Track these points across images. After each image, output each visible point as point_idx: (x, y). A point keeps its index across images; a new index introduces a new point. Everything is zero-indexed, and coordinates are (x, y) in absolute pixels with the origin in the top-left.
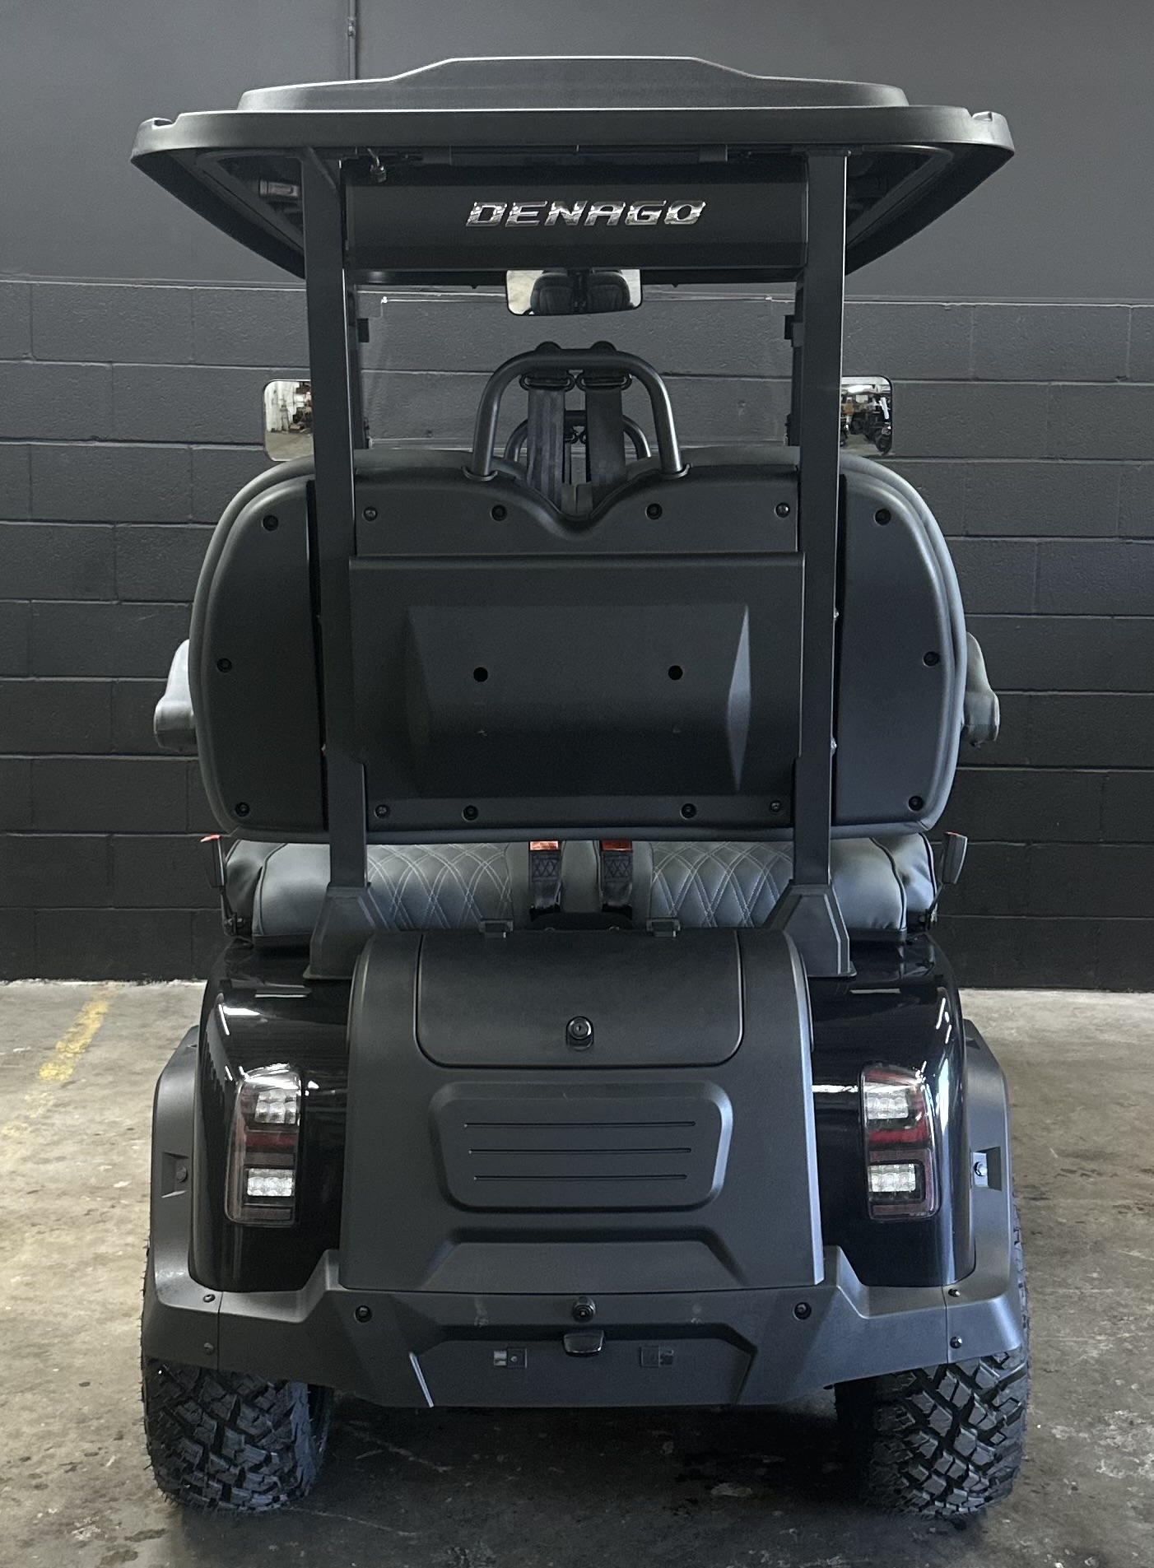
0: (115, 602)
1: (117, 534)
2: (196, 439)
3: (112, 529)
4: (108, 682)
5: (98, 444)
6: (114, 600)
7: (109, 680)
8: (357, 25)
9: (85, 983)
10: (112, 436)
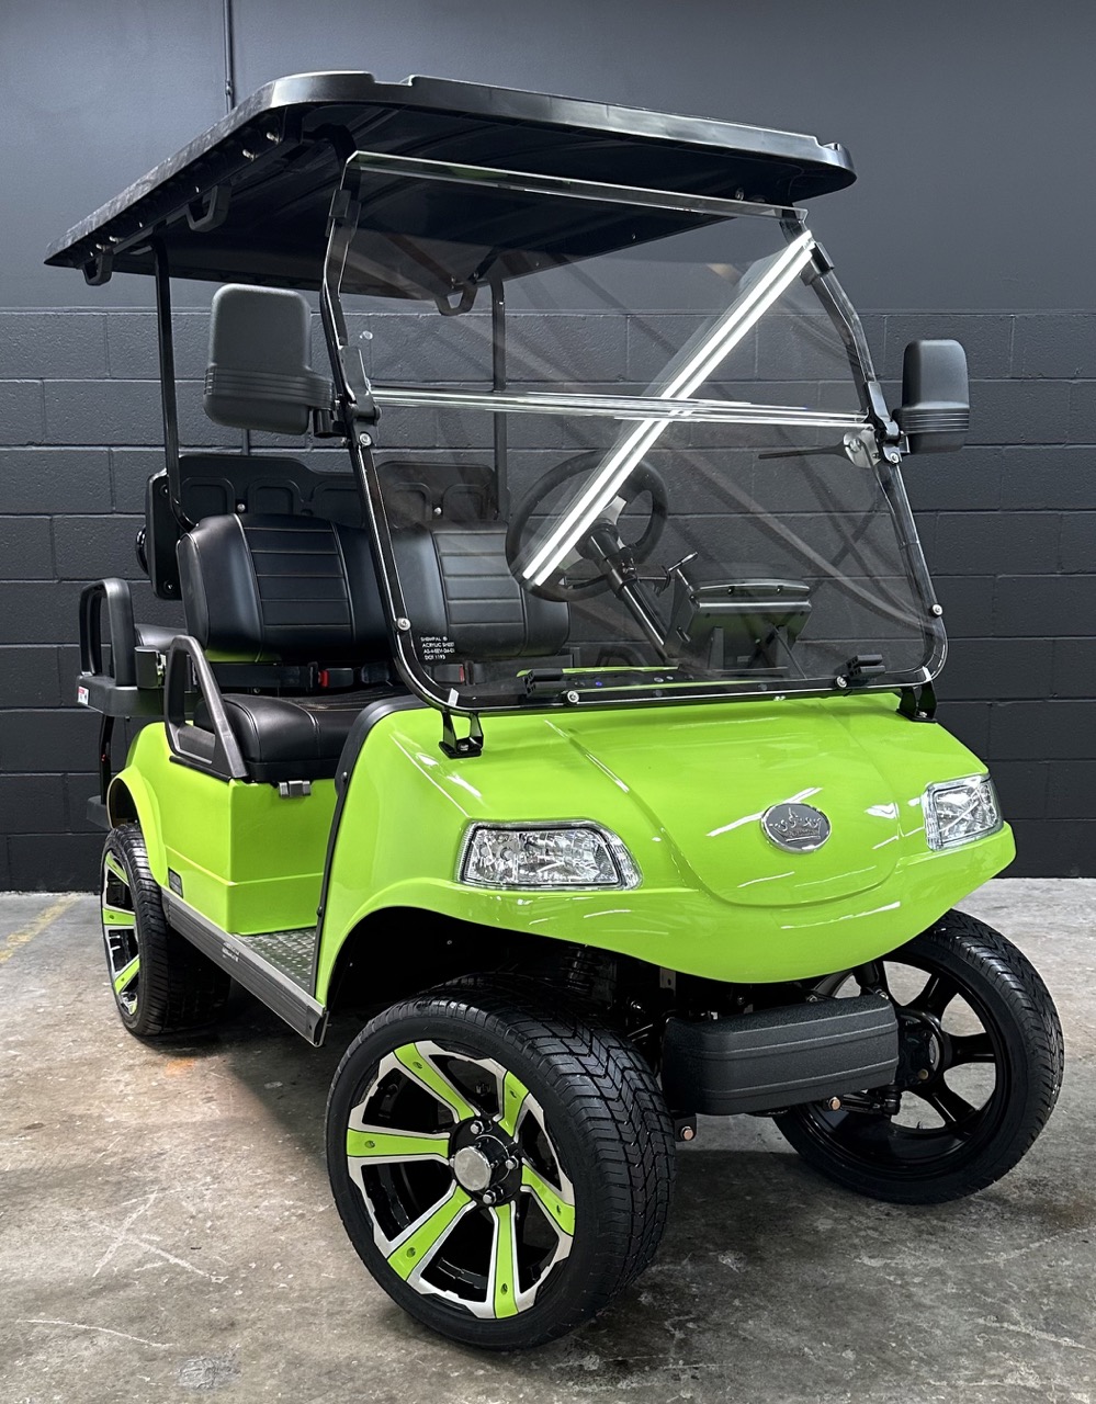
0: (56, 581)
1: (54, 524)
2: (115, 442)
3: (51, 520)
4: (54, 649)
5: (34, 448)
6: (54, 579)
7: (55, 646)
8: (232, 84)
9: (51, 894)
10: (45, 442)
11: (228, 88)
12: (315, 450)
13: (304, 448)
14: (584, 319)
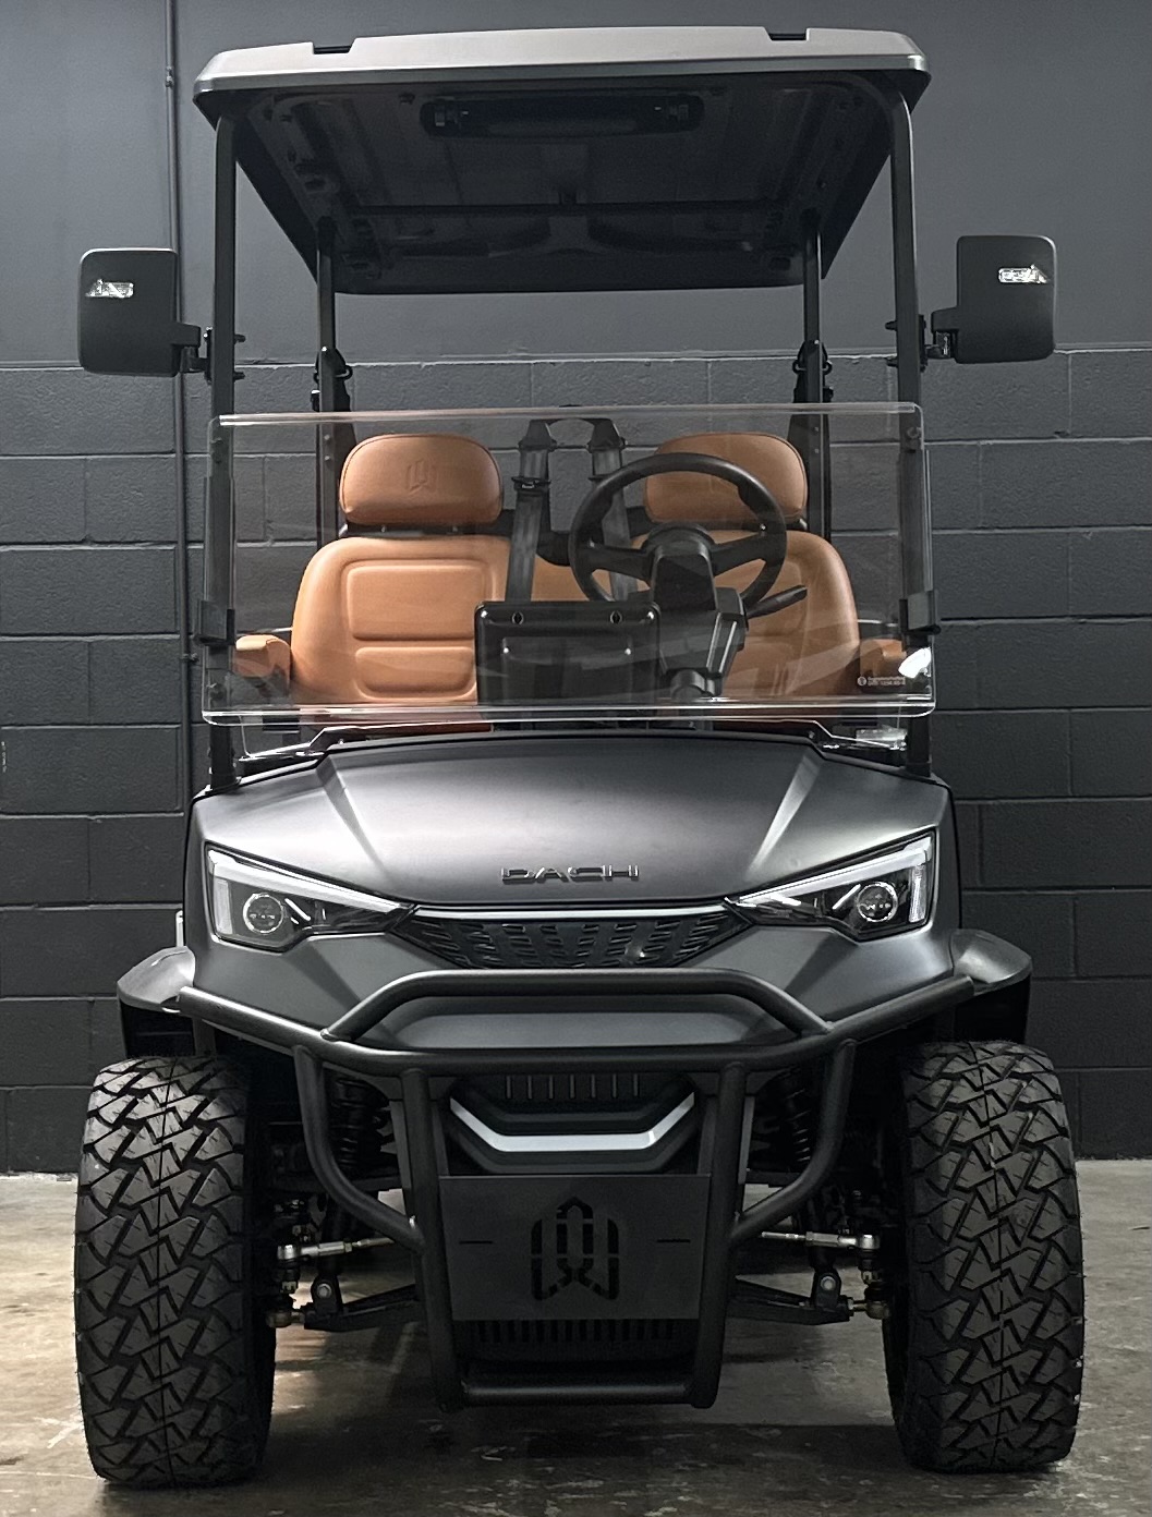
8: (174, 74)
11: (169, 78)
12: (278, 544)
13: (262, 541)
14: (649, 364)
